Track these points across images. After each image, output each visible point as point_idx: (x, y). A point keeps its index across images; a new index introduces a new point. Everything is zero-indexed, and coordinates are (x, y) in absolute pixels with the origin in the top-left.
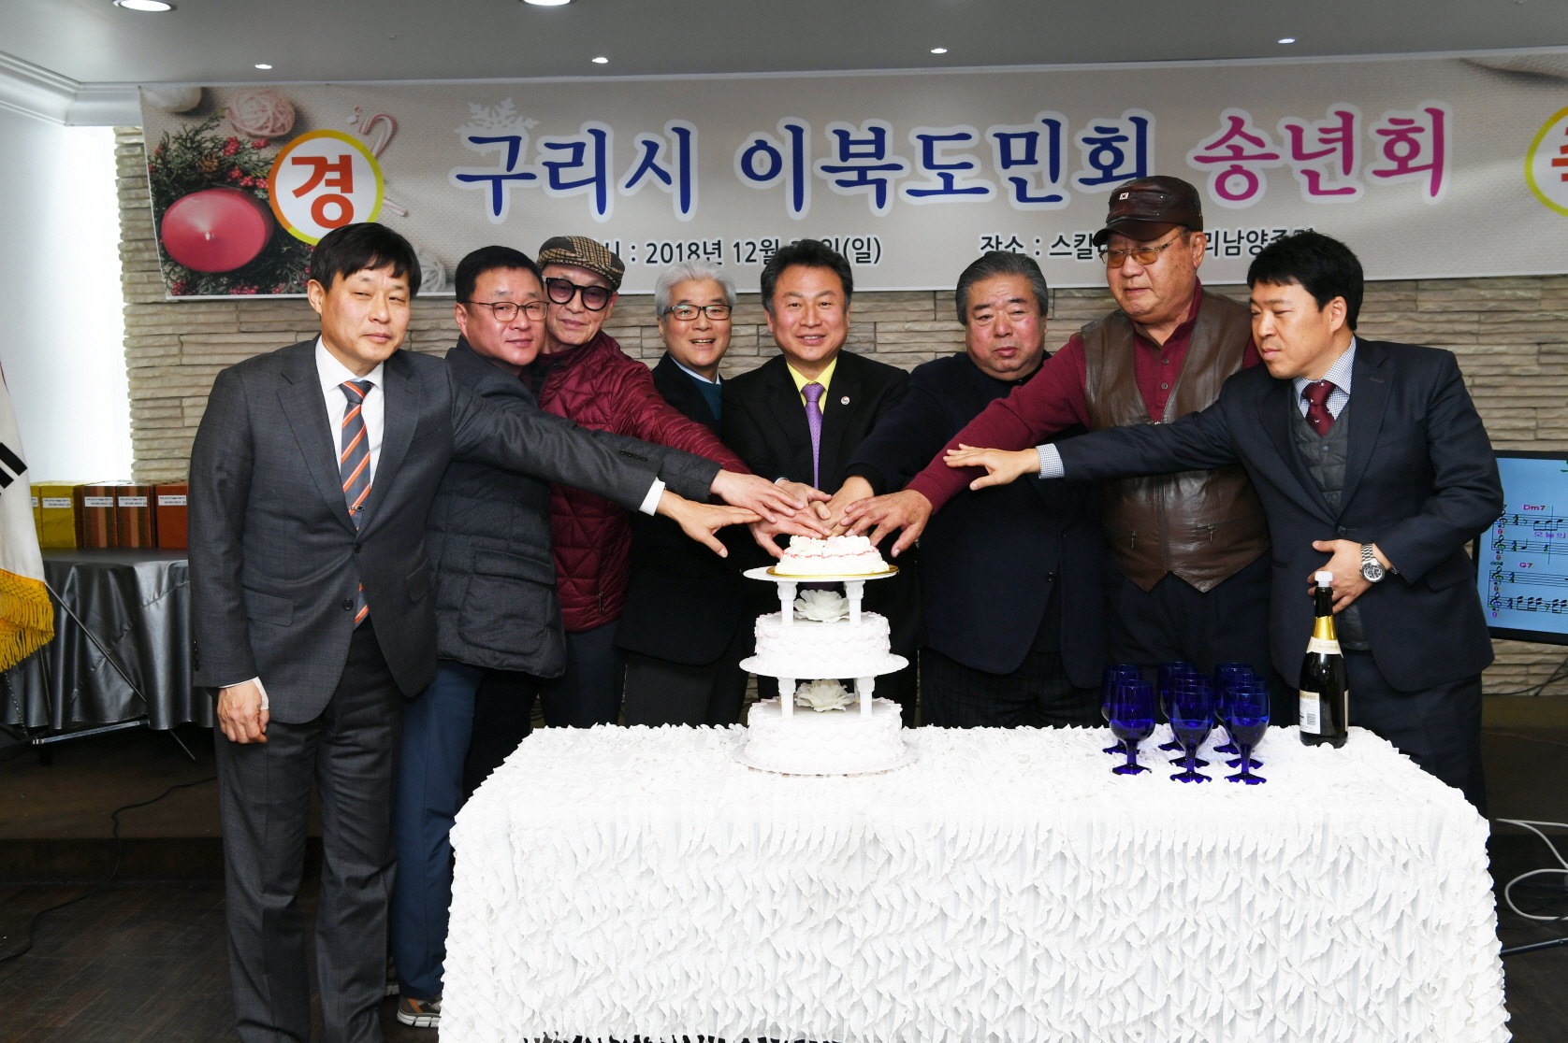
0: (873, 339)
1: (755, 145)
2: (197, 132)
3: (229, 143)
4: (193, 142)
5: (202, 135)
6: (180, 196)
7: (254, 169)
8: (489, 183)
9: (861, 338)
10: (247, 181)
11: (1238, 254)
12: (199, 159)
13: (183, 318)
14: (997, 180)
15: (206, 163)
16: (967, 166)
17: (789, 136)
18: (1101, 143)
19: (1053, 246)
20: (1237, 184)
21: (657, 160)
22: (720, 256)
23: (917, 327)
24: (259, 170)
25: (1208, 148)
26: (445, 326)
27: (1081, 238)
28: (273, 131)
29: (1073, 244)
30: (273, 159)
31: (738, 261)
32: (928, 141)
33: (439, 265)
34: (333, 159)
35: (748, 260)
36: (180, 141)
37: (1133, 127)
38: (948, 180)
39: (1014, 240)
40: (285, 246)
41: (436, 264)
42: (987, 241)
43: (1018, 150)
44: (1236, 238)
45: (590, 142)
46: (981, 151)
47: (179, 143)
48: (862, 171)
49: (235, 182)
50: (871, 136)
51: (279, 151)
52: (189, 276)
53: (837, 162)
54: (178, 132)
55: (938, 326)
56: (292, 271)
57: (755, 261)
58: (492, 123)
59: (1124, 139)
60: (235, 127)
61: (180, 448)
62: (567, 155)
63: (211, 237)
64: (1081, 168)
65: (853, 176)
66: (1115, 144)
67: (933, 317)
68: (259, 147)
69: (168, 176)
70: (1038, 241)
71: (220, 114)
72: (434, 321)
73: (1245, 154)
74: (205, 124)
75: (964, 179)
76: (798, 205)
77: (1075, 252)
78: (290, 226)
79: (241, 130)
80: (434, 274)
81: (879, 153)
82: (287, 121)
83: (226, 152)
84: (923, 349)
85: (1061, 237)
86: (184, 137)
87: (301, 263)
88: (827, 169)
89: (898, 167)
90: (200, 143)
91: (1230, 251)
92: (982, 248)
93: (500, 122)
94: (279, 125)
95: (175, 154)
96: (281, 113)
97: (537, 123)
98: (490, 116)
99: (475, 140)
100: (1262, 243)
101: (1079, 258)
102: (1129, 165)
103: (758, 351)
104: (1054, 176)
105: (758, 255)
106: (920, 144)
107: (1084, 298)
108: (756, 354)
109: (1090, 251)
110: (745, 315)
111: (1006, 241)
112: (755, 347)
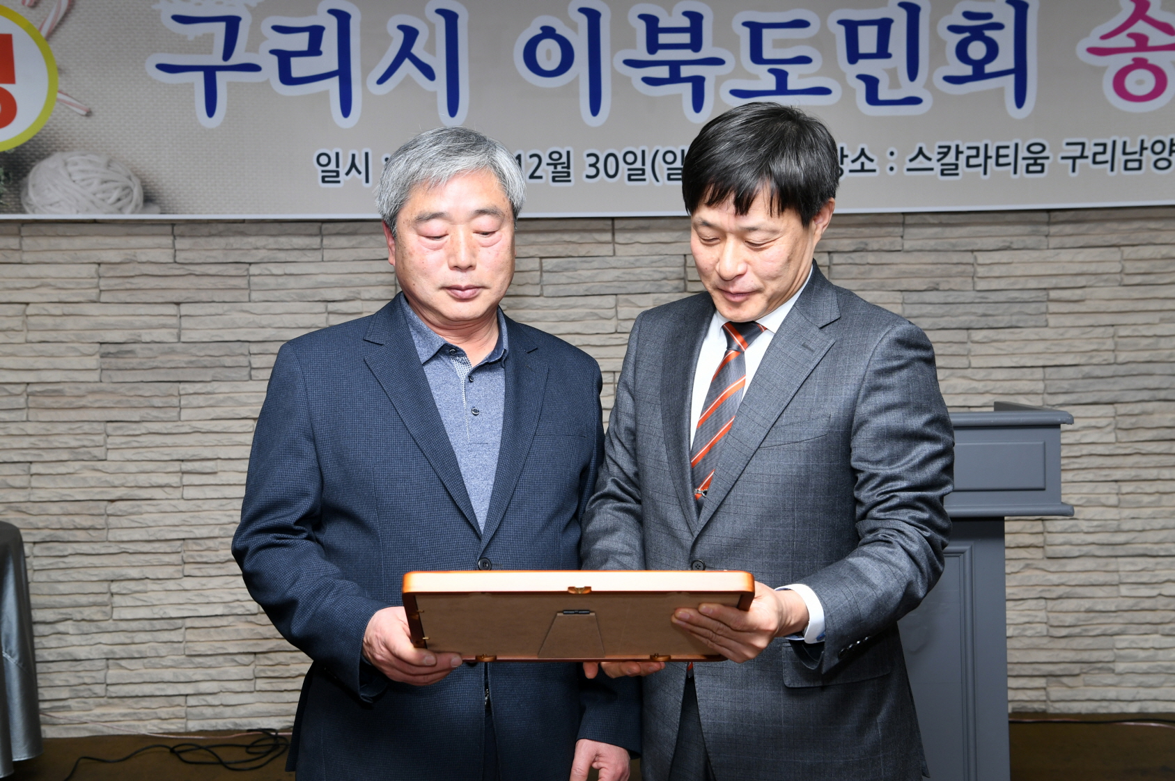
0: (682, 275)
1: (540, 32)
8: (201, 75)
9: (668, 274)
11: (1140, 168)
14: (841, 78)
16: (804, 60)
17: (583, 21)
18: (970, 32)
19: (911, 160)
20: (1140, 82)
21: (417, 50)
25: (1104, 37)
26: (144, 259)
27: (945, 150)
29: (935, 157)
32: (756, 30)
33: (134, 179)
35: (532, 176)
37: (1011, 11)
38: (781, 77)
39: (863, 153)
41: (129, 178)
43: (868, 39)
44: (1137, 149)
45: (331, 25)
46: (821, 41)
48: (675, 66)
50: (686, 22)
53: (644, 56)
57: (540, 177)
59: (999, 26)
62: (300, 42)
64: (945, 63)
65: (663, 72)
66: (988, 33)
70: (892, 154)
72: (128, 252)
73: (1151, 43)
75: (801, 76)
76: (595, 108)
77: (938, 167)
80: (127, 191)
81: (696, 45)
85: (921, 149)
88: (631, 63)
89: (718, 62)
91: (1130, 165)
99: (181, 19)
100: (1170, 155)
101: (942, 174)
102: (1006, 59)
103: (542, 289)
104: (913, 73)
105: (544, 170)
106: (746, 33)
107: (941, 225)
108: (538, 294)
109: (957, 165)
110: (525, 245)
111: (853, 154)
112: (538, 284)
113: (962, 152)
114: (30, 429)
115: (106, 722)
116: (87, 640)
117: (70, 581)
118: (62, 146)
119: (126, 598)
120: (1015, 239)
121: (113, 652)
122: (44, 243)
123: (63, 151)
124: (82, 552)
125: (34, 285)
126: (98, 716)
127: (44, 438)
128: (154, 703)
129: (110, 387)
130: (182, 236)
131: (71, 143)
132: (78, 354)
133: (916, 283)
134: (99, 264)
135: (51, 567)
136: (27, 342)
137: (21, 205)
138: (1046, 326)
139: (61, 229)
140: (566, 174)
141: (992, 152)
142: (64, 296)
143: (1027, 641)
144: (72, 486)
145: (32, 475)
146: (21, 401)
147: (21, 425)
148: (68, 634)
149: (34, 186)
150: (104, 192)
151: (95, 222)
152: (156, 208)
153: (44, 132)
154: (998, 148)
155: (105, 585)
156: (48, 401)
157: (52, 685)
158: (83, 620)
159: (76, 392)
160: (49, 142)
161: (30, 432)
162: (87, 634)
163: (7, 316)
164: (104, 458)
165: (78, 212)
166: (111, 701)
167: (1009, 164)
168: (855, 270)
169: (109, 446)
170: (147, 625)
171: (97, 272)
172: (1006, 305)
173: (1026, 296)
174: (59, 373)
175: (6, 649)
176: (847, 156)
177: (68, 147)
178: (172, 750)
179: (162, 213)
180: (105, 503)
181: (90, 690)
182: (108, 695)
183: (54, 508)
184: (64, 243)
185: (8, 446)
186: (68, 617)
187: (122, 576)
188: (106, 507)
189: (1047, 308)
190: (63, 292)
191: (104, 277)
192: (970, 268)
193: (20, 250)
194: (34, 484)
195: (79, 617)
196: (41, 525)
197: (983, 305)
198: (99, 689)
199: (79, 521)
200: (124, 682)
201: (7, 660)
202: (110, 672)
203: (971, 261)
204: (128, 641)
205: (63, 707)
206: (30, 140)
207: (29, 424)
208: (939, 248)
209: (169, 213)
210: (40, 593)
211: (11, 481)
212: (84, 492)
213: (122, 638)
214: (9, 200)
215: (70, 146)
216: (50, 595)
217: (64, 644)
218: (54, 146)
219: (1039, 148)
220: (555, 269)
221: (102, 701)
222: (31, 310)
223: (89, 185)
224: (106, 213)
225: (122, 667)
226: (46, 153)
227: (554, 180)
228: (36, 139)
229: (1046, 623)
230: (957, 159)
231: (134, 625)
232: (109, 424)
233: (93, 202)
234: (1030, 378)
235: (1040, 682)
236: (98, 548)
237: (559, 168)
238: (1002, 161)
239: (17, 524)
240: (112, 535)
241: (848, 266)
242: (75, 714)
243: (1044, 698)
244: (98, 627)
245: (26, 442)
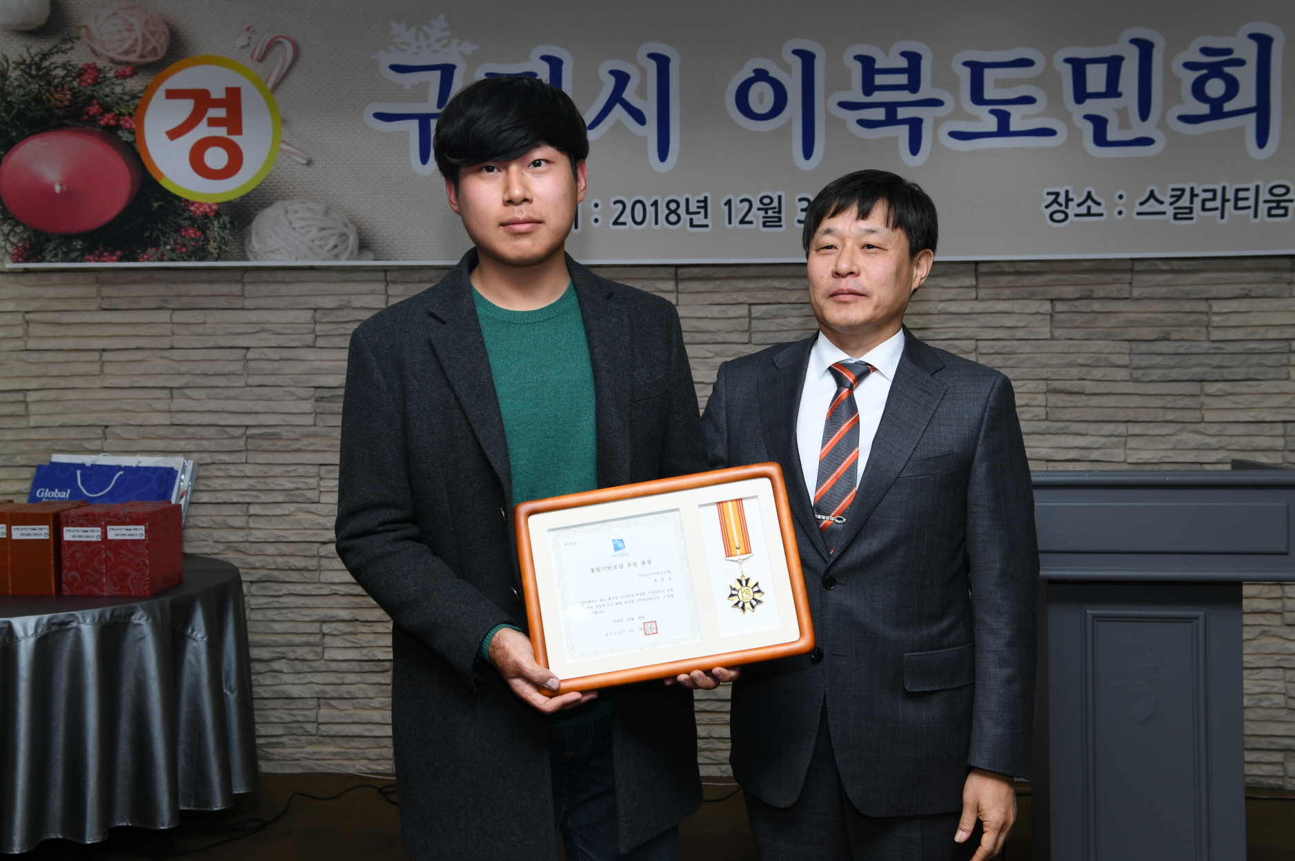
1: (753, 75)
2: (45, 56)
3: (86, 71)
4: (39, 68)
5: (52, 60)
6: (22, 137)
7: (118, 104)
8: (414, 125)
10: (108, 119)
12: (48, 91)
13: (29, 291)
14: (1067, 118)
15: (56, 96)
16: (1028, 100)
17: (797, 63)
18: (1208, 69)
19: (1142, 204)
21: (629, 95)
22: (706, 217)
23: (954, 307)
24: (123, 106)
26: (357, 304)
27: (1179, 193)
28: (142, 56)
29: (1168, 200)
30: (142, 92)
31: (730, 222)
32: (977, 70)
33: (350, 225)
34: (218, 93)
35: (742, 222)
36: (23, 67)
37: (1253, 46)
38: (1003, 118)
39: (1089, 196)
40: (156, 202)
41: (346, 225)
42: (1053, 197)
43: (1096, 78)
45: (544, 71)
46: (1048, 81)
47: (22, 70)
48: (891, 108)
49: (93, 120)
50: (904, 63)
51: (149, 81)
52: (33, 238)
53: (857, 96)
54: (21, 56)
55: (980, 306)
56: (164, 233)
57: (751, 222)
58: (419, 47)
59: (1240, 63)
60: (93, 51)
61: (24, 453)
63: (62, 189)
64: (1180, 102)
65: (879, 114)
66: (1228, 70)
67: (973, 295)
68: (124, 77)
69: (7, 112)
70: (1121, 197)
71: (74, 34)
72: (344, 298)
74: (56, 46)
75: (1024, 117)
76: (808, 152)
77: (1170, 211)
78: (162, 176)
79: (102, 54)
80: (343, 238)
81: (914, 86)
82: (160, 43)
83: (81, 81)
84: (960, 336)
85: (1152, 192)
86: (28, 62)
87: (176, 223)
88: (845, 105)
89: (937, 103)
90: (48, 70)
92: (1047, 207)
93: (429, 46)
94: (149, 48)
95: (16, 83)
96: (153, 33)
97: (476, 47)
98: (417, 38)
99: (399, 69)
101: (1175, 218)
102: (1247, 96)
103: (750, 336)
104: (1144, 113)
105: (754, 215)
106: (966, 73)
107: (1172, 271)
108: (746, 341)
109: (1191, 210)
110: (734, 292)
111: (1079, 197)
112: (746, 331)
113: (1197, 195)
114: (248, 470)
115: (318, 760)
116: (300, 679)
117: (284, 621)
118: (284, 194)
119: (338, 639)
120: (1254, 286)
121: (324, 692)
122: (265, 289)
123: (284, 199)
124: (295, 592)
125: (254, 331)
126: (310, 754)
127: (262, 480)
128: (363, 744)
129: (324, 431)
130: (395, 282)
131: (291, 192)
132: (294, 398)
133: (1145, 333)
134: (315, 310)
135: (266, 606)
136: (247, 386)
137: (244, 252)
138: (1288, 379)
139: (280, 275)
140: (777, 219)
141: (1230, 195)
142: (282, 341)
143: (1263, 713)
144: (287, 527)
145: (250, 516)
146: (242, 442)
147: (241, 467)
148: (282, 672)
149: (256, 234)
150: (321, 239)
151: (312, 268)
152: (371, 255)
153: (267, 181)
154: (1237, 191)
155: (317, 625)
156: (265, 444)
157: (268, 721)
158: (296, 659)
159: (292, 435)
160: (271, 191)
161: (249, 474)
162: (300, 673)
163: (229, 361)
164: (317, 500)
165: (297, 259)
166: (321, 739)
167: (1248, 208)
168: (1079, 319)
169: (322, 489)
170: (356, 666)
171: (313, 317)
172: (1243, 357)
173: (1266, 346)
174: (276, 416)
175: (226, 685)
176: (1072, 200)
177: (289, 196)
178: (380, 791)
179: (376, 260)
180: (318, 545)
181: (302, 728)
182: (319, 733)
183: (271, 549)
184: (284, 289)
185: (228, 488)
186: (282, 655)
187: (333, 617)
188: (319, 549)
189: (1289, 359)
190: (281, 337)
191: (320, 322)
192: (1204, 318)
193: (242, 296)
194: (252, 525)
195: (292, 656)
196: (258, 565)
197: (1217, 356)
198: (311, 728)
199: (293, 562)
200: (334, 721)
201: (227, 695)
202: (322, 711)
203: (1206, 309)
204: (338, 681)
205: (278, 743)
206: (254, 190)
207: (248, 467)
208: (1171, 296)
209: (383, 260)
210: (256, 630)
211: (230, 521)
212: (298, 534)
213: (332, 678)
214: (233, 247)
215: (291, 194)
216: (266, 634)
217: (278, 681)
218: (276, 194)
219: (1282, 191)
220: (764, 316)
221: (314, 739)
222: (251, 354)
223: (308, 232)
224: (323, 260)
225: (332, 707)
226: (268, 201)
227: (764, 225)
228: (259, 188)
229: (1284, 694)
230: (1192, 202)
231: (344, 666)
232: (322, 467)
233: (311, 249)
234: (1269, 433)
235: (1278, 757)
236: (310, 589)
237: (770, 213)
238: (1241, 204)
239: (236, 564)
240: (325, 577)
241: (1072, 314)
242: (289, 751)
243: (1281, 774)
244: (311, 667)
245: (244, 484)
